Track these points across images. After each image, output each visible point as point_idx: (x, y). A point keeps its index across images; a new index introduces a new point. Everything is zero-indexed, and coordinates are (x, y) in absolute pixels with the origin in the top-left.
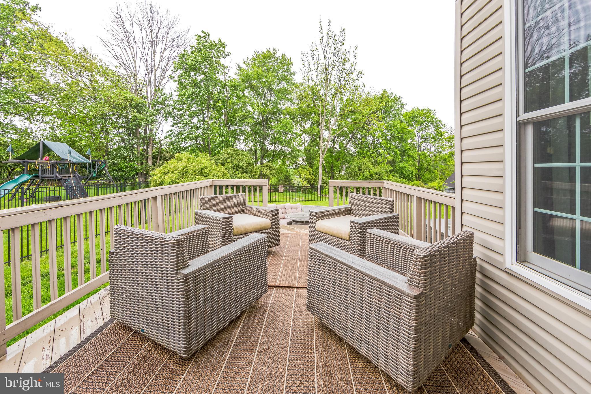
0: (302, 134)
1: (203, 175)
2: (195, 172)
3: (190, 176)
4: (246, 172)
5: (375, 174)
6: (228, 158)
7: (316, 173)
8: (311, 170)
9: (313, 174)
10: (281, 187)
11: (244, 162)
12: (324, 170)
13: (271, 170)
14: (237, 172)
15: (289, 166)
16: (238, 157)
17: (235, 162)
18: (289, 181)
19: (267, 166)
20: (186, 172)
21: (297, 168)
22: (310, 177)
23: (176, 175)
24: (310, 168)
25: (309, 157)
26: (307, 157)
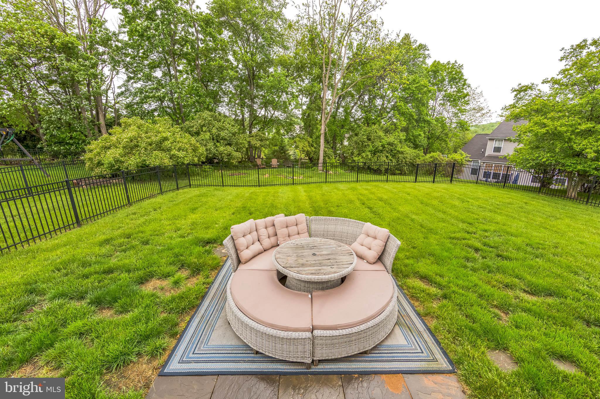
0: (299, 95)
1: (163, 150)
2: (150, 145)
3: (143, 151)
4: (230, 145)
5: (388, 144)
6: (204, 125)
7: (316, 144)
8: (310, 140)
9: (312, 146)
10: (274, 162)
11: (226, 131)
12: (327, 141)
13: (261, 140)
14: (218, 144)
15: (284, 136)
16: (217, 124)
17: (214, 131)
18: (284, 153)
19: (256, 136)
20: (137, 146)
21: (293, 139)
22: (309, 149)
23: (120, 151)
24: (308, 137)
25: (308, 124)
26: (305, 124)
